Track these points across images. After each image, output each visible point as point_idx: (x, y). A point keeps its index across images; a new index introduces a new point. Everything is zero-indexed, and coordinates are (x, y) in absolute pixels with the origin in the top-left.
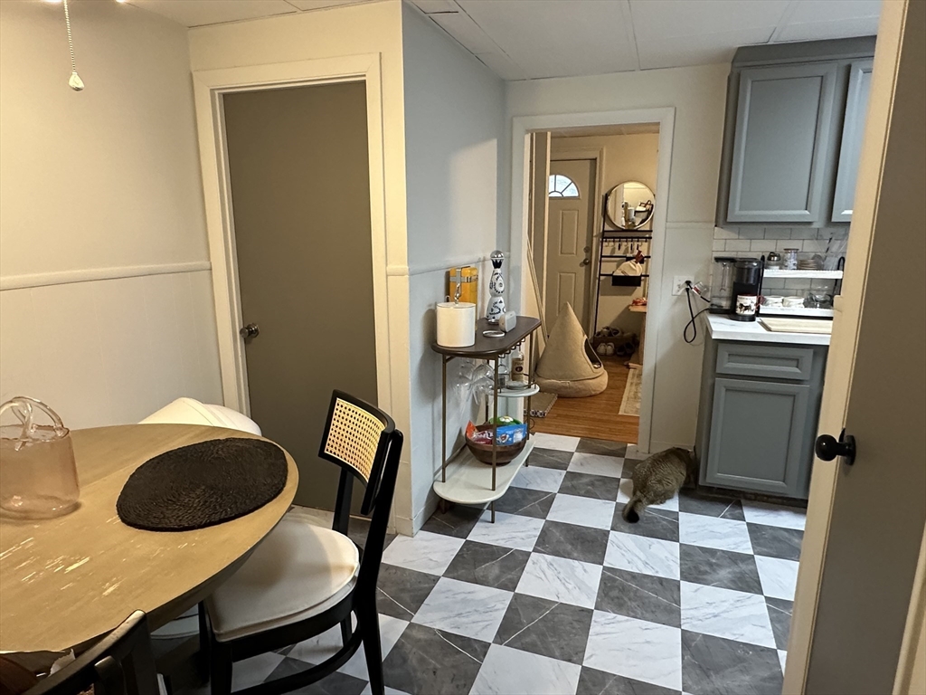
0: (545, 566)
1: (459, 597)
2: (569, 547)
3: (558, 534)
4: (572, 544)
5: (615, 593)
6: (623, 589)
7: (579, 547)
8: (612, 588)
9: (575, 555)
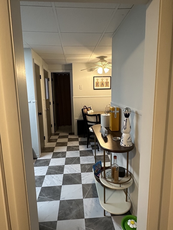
0: (77, 170)
1: (89, 161)
2: (73, 177)
3: (77, 180)
4: (72, 178)
5: (61, 169)
6: (59, 170)
7: (70, 177)
8: (61, 170)
9: (70, 175)
